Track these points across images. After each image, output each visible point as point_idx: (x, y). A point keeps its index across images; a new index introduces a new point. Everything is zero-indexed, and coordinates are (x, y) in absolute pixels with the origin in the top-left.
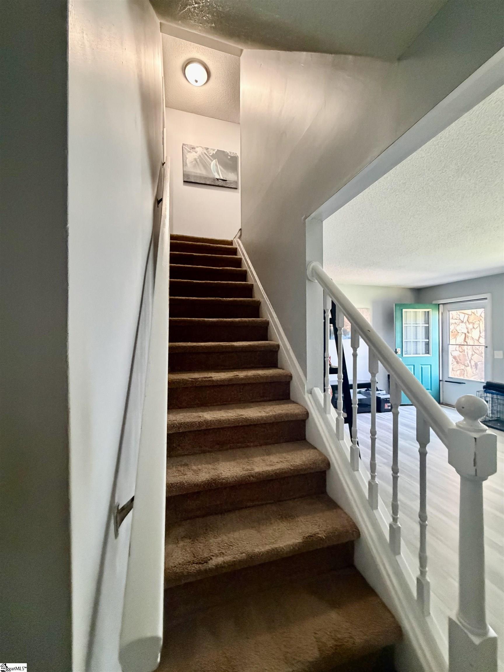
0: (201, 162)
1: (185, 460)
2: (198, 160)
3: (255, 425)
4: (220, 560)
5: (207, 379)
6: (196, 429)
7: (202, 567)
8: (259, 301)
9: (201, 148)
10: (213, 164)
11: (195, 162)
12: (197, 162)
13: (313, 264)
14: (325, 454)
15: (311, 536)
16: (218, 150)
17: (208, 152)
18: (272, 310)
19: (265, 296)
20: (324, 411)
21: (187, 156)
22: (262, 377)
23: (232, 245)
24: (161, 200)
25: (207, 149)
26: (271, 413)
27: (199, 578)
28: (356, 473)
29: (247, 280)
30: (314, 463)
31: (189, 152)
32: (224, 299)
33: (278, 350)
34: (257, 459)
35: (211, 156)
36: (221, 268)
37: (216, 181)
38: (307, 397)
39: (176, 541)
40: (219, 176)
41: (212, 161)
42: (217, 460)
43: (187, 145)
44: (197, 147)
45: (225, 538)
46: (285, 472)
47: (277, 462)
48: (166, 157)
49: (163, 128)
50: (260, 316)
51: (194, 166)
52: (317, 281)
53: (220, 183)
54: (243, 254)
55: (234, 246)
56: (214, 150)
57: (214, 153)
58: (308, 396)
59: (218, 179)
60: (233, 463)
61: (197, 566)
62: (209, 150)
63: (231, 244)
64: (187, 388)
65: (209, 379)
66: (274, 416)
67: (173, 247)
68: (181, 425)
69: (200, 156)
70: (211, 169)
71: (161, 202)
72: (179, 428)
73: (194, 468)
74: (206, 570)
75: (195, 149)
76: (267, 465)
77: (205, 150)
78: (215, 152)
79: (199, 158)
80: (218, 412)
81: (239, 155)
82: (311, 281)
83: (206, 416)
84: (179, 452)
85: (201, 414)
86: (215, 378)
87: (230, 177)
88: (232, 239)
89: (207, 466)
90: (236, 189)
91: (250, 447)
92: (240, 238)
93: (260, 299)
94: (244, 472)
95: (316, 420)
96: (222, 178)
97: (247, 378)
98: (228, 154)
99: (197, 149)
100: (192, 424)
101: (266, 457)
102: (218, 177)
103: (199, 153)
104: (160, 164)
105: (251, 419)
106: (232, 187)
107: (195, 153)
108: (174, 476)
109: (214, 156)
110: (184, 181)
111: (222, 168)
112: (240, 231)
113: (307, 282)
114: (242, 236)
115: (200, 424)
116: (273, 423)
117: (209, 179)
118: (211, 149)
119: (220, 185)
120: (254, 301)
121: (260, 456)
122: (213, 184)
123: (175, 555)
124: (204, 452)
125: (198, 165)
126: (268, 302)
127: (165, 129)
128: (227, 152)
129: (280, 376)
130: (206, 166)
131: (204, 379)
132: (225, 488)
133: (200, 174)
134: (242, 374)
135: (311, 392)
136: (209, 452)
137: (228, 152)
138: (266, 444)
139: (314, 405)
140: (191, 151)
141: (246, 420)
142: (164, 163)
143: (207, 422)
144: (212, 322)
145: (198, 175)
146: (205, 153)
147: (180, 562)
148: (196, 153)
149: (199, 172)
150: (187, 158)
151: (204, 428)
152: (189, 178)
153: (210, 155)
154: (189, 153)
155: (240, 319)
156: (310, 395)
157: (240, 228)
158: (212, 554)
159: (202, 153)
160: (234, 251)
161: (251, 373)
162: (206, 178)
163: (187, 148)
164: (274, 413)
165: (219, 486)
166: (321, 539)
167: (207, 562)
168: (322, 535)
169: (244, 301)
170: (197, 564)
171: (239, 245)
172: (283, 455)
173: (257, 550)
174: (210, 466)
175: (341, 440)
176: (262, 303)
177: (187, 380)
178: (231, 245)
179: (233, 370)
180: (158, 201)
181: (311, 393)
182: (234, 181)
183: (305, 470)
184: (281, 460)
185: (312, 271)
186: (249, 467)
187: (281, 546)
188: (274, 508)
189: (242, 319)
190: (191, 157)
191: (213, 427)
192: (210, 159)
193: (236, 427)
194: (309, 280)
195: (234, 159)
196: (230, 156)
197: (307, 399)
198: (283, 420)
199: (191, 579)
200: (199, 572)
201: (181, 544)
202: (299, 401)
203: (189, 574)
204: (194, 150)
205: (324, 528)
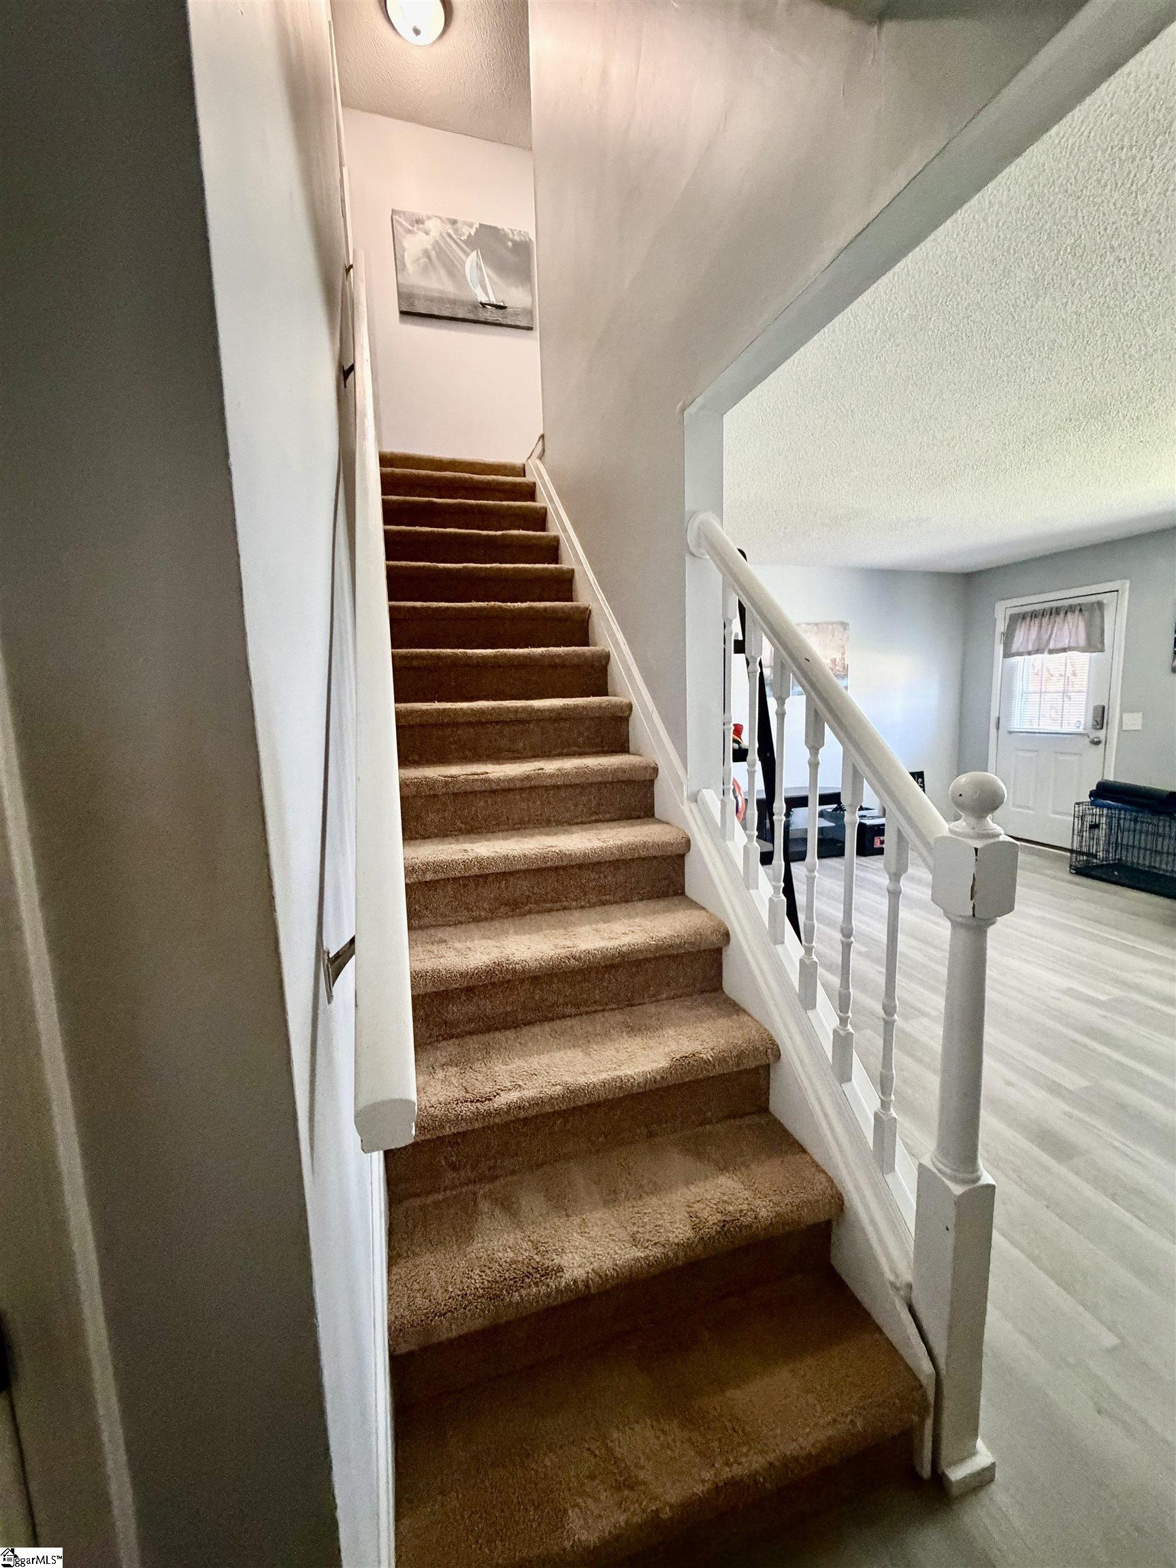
0: (439, 258)
1: (440, 934)
2: (433, 254)
3: (580, 867)
4: (514, 1096)
5: (476, 777)
6: (458, 875)
7: (483, 1107)
8: (587, 609)
9: (439, 221)
10: (471, 261)
11: (425, 260)
12: (429, 257)
13: (702, 517)
14: (721, 917)
15: (686, 1057)
16: (480, 225)
17: (456, 231)
18: (615, 627)
19: (601, 596)
20: (720, 834)
21: (406, 244)
22: (594, 772)
23: (525, 476)
24: (352, 368)
25: (454, 222)
26: (612, 842)
27: (477, 1125)
28: (779, 947)
29: (560, 561)
30: (695, 933)
31: (409, 232)
32: (509, 604)
33: (629, 716)
34: (586, 929)
35: (464, 241)
36: (499, 533)
37: (481, 310)
38: (687, 808)
39: (431, 1070)
40: (488, 296)
41: (467, 255)
42: (505, 932)
43: (402, 215)
44: (429, 218)
45: (521, 1063)
46: (641, 951)
47: (625, 934)
48: (354, 251)
49: (341, 165)
50: (590, 641)
51: (425, 271)
52: (708, 557)
53: (491, 314)
54: (549, 498)
55: (528, 479)
56: (471, 226)
57: (473, 233)
58: (689, 807)
59: (484, 305)
60: (535, 937)
61: (473, 1107)
62: (459, 225)
63: (522, 474)
64: (435, 796)
65: (482, 777)
66: (620, 848)
67: (388, 484)
68: (427, 867)
69: (436, 242)
70: (464, 276)
71: (352, 373)
72: (424, 873)
73: (457, 945)
74: (489, 1113)
75: (423, 223)
76: (603, 939)
77: (448, 226)
78: (474, 230)
79: (434, 248)
80: (502, 842)
81: (533, 237)
82: (694, 556)
83: (478, 851)
84: (426, 920)
85: (467, 846)
86: (494, 774)
87: (515, 297)
88: (524, 462)
89: (484, 942)
90: (530, 329)
91: (571, 909)
92: (541, 457)
93: (591, 603)
94: (558, 951)
95: (705, 853)
96: (493, 301)
97: (561, 773)
98: (506, 235)
99: (429, 224)
100: (451, 865)
101: (602, 926)
102: (484, 300)
103: (434, 233)
104: (342, 271)
105: (571, 855)
106: (518, 323)
107: (423, 234)
108: (420, 961)
109: (472, 243)
110: (403, 313)
111: (493, 275)
112: (540, 443)
113: (688, 558)
114: (546, 454)
115: (467, 864)
116: (618, 860)
117: (463, 304)
118: (465, 223)
119: (490, 319)
120: (577, 608)
121: (590, 924)
122: (471, 316)
123: (430, 1090)
124: (477, 920)
125: (435, 268)
126: (607, 610)
127: (345, 170)
128: (503, 230)
129: (633, 768)
130: (454, 271)
131: (471, 777)
132: (522, 981)
133: (441, 292)
134: (551, 766)
135: (694, 798)
136: (486, 919)
137: (506, 230)
138: (604, 903)
139: (700, 822)
140: (415, 229)
141: (561, 855)
142: (351, 267)
143: (480, 861)
144: (484, 657)
145: (436, 294)
146: (449, 235)
147: (441, 1099)
148: (427, 233)
149: (436, 284)
150: (404, 250)
151: (475, 871)
152: (412, 304)
153: (463, 238)
154: (409, 236)
155: (546, 649)
156: (693, 805)
157: (541, 432)
158: (498, 1087)
159: (441, 234)
160: (529, 492)
161: (570, 764)
162: (454, 302)
163: (404, 223)
164: (619, 842)
165: (509, 977)
166: (707, 1062)
167: (490, 1100)
168: (707, 1055)
169: (554, 610)
170: (472, 1102)
171: (541, 477)
172: (637, 920)
173: (582, 1080)
174: (491, 943)
175: (752, 888)
176: (594, 613)
177: (435, 782)
178: (520, 476)
179: (533, 759)
180: (346, 372)
181: (696, 801)
182: (523, 308)
183: (679, 946)
184: (632, 929)
185: (699, 536)
186: (568, 943)
187: (629, 1073)
188: (619, 1017)
189: (550, 649)
190: (415, 244)
191: (494, 870)
192: (464, 251)
193: (540, 870)
194: (692, 554)
195: (522, 249)
196: (513, 241)
197: (687, 813)
198: (636, 855)
199: (464, 1127)
200: (477, 1115)
201: (440, 1074)
202: (670, 818)
203: (459, 1119)
204: (421, 226)
205: (711, 1045)
